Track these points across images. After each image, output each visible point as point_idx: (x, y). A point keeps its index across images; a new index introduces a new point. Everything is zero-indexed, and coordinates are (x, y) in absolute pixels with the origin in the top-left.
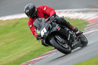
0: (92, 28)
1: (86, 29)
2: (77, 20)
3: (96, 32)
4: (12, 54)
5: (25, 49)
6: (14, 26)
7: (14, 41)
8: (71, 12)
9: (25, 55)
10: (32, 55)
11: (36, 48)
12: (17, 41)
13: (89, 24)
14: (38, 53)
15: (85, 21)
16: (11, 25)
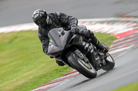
0: (121, 45)
1: (112, 46)
3: (126, 50)
4: (8, 80)
5: (26, 74)
6: (11, 42)
7: (11, 62)
8: (91, 22)
9: (27, 83)
10: (36, 82)
11: (41, 72)
12: (14, 63)
13: (116, 39)
15: (111, 35)
16: (6, 41)
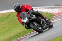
0: (57, 18)
1: (53, 19)
2: (47, 13)
3: (59, 21)
4: (6, 34)
5: (14, 32)
6: (7, 17)
8: (43, 8)
10: (19, 35)
11: (21, 31)
12: (9, 27)
13: (54, 16)
14: (22, 34)
